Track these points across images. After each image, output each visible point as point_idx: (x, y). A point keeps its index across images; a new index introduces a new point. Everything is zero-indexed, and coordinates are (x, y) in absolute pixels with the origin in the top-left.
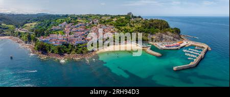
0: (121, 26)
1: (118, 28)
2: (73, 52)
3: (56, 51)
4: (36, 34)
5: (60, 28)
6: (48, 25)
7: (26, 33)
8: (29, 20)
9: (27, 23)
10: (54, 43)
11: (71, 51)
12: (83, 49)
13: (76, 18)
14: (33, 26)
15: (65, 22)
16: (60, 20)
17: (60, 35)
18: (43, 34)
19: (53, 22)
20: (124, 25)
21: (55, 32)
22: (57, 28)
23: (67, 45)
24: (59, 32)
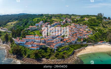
0: (94, 25)
1: (92, 28)
2: (53, 57)
3: (33, 56)
4: (13, 35)
5: (37, 28)
6: (26, 24)
7: (5, 32)
8: (11, 19)
9: (9, 22)
10: (30, 46)
11: (50, 56)
12: (64, 53)
13: (51, 17)
14: (13, 25)
15: (41, 22)
16: (36, 19)
17: (37, 37)
18: (19, 35)
19: (30, 21)
20: (97, 26)
21: (32, 33)
22: (34, 27)
23: (45, 49)
24: (36, 32)
